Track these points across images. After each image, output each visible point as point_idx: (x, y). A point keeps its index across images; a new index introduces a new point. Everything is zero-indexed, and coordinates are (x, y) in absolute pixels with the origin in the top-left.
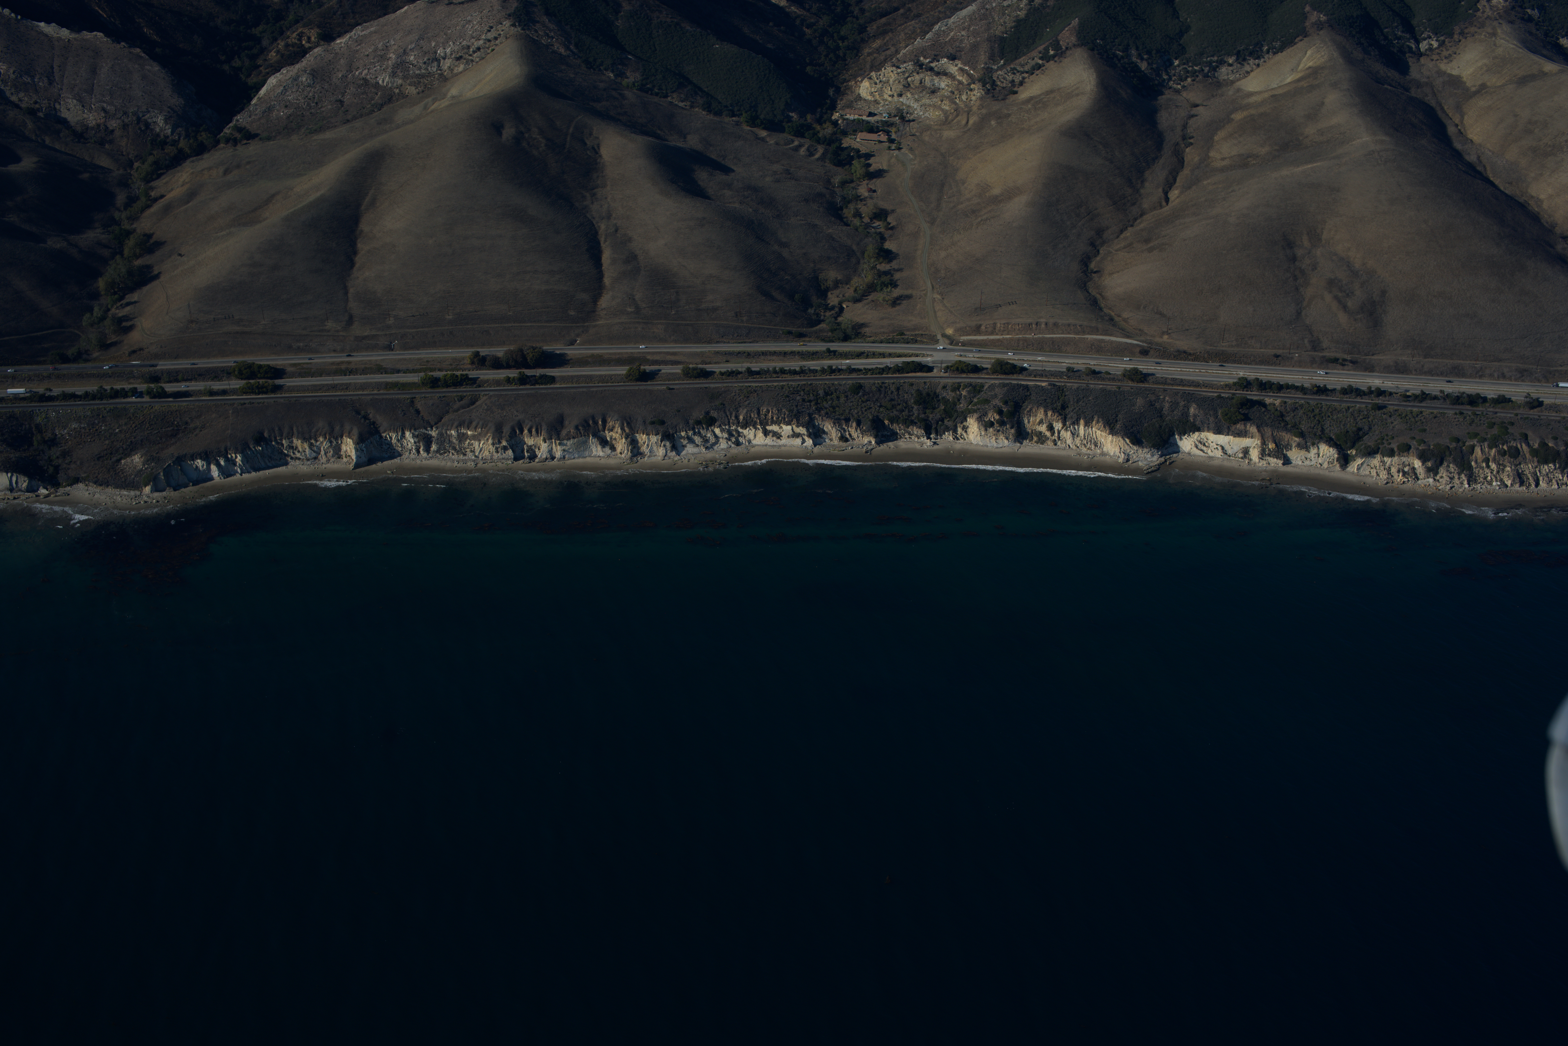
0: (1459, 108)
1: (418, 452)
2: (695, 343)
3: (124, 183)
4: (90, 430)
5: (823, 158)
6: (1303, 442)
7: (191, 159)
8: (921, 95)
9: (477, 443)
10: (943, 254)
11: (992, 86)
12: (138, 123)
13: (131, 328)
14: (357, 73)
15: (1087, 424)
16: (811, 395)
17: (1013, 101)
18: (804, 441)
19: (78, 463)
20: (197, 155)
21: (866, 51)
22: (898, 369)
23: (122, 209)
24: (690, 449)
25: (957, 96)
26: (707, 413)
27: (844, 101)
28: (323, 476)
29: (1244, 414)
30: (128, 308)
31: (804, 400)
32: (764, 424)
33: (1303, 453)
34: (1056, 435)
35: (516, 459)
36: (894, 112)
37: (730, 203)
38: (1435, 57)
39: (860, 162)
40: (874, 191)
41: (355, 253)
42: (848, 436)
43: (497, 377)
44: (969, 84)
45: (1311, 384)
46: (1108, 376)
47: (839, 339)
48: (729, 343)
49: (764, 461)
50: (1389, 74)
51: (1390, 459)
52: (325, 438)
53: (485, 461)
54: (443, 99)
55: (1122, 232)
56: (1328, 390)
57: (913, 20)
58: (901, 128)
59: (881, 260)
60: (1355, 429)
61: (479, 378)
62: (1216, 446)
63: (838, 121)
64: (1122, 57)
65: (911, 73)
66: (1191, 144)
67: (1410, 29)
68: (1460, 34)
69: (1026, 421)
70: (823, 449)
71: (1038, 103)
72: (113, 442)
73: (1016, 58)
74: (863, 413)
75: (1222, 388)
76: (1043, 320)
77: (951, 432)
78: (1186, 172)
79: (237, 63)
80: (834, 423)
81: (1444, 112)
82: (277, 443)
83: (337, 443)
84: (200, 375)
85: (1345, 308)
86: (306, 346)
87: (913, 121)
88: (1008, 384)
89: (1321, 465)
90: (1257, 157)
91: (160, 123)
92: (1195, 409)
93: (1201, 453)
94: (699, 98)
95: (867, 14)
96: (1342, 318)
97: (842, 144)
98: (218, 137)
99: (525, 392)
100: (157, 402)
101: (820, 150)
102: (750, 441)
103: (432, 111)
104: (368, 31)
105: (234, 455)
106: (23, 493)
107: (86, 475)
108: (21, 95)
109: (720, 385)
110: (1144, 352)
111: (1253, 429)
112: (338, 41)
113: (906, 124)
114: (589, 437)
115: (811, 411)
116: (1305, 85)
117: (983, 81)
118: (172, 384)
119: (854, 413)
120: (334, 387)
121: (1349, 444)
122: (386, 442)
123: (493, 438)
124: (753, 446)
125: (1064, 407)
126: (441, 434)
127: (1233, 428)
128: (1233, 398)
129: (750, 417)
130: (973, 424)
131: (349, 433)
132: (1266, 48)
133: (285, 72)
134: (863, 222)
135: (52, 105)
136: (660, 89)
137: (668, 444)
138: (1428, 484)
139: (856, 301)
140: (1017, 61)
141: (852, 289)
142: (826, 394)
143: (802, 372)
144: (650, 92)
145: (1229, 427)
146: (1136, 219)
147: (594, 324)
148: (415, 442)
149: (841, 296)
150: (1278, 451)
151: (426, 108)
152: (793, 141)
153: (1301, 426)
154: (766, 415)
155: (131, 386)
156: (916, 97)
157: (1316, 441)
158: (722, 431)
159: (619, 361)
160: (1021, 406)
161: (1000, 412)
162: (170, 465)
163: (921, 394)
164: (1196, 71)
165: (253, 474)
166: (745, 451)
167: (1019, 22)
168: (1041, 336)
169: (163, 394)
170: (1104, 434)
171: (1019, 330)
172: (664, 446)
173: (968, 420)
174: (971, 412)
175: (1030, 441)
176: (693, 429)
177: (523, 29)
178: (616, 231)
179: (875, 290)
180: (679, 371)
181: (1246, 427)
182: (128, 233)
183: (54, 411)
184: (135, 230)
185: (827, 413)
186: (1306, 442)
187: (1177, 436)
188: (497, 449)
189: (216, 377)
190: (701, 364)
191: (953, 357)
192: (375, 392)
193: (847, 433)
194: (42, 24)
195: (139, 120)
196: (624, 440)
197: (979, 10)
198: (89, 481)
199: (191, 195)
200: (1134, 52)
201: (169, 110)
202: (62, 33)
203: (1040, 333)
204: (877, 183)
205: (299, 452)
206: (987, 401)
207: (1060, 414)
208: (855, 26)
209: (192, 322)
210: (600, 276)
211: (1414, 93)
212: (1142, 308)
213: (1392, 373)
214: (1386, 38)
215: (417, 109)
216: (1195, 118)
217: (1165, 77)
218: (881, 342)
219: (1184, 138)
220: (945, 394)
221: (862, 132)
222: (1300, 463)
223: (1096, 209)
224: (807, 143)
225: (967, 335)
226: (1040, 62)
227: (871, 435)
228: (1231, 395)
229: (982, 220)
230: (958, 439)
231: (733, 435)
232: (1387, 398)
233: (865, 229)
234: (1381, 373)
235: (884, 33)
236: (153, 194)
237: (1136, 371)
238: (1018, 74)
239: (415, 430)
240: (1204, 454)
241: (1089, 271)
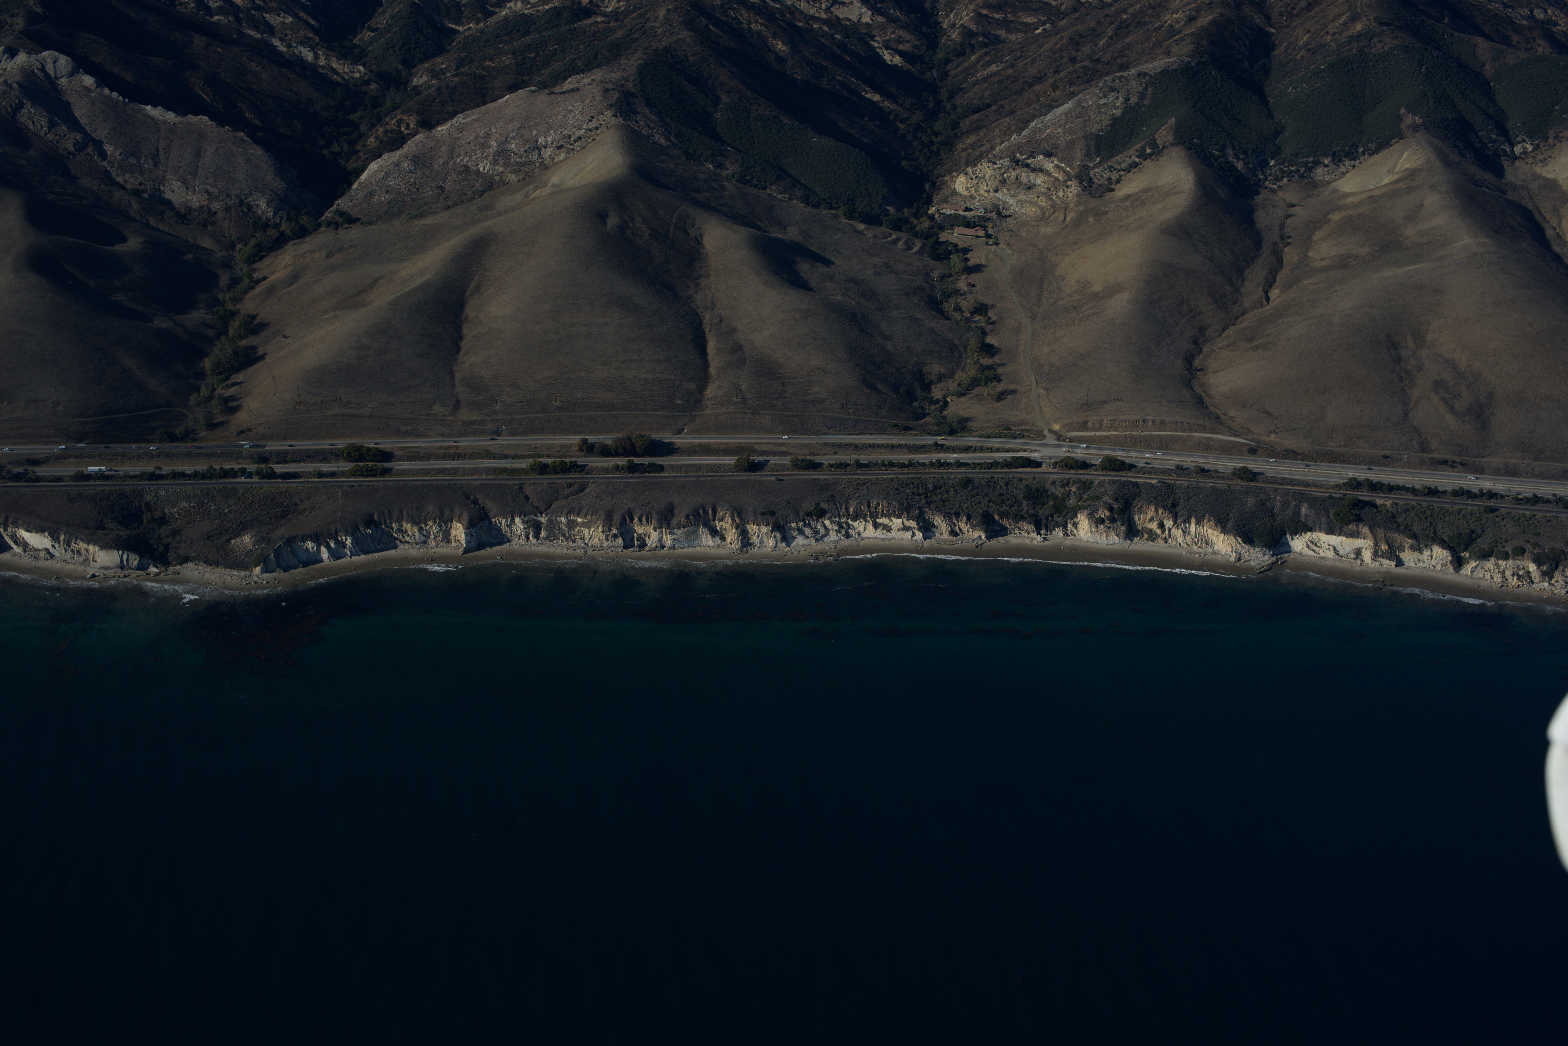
0: (1556, 211)
1: (528, 538)
2: (802, 434)
3: (227, 264)
4: (199, 509)
5: (921, 252)
6: (1416, 544)
7: (293, 242)
8: (1017, 191)
9: (587, 530)
10: (1046, 350)
11: (1089, 183)
12: (241, 206)
13: (237, 409)
14: (458, 160)
15: (1199, 522)
16: (921, 489)
17: (1110, 198)
18: (914, 535)
19: (188, 542)
20: (299, 238)
21: (960, 146)
22: (1007, 464)
23: (226, 290)
24: (800, 541)
25: (1054, 193)
26: (818, 505)
27: (940, 196)
28: (432, 561)
29: (1356, 515)
30: (234, 389)
31: (913, 494)
32: (874, 517)
33: (1416, 555)
34: (1167, 532)
35: (626, 547)
36: (990, 207)
37: (833, 295)
38: (1530, 161)
39: (958, 256)
40: (974, 286)
41: (461, 338)
42: (958, 531)
43: (605, 464)
44: (1066, 181)
45: (1422, 485)
46: (1218, 475)
47: (945, 433)
48: (836, 434)
49: (875, 555)
50: (1485, 177)
51: (1504, 562)
52: (435, 522)
53: (594, 548)
54: (544, 187)
55: (1224, 330)
56: (1439, 492)
57: (1007, 116)
58: (998, 224)
59: (984, 354)
60: (1468, 531)
61: (587, 465)
62: (1327, 547)
63: (934, 215)
64: (1219, 157)
65: (1007, 169)
66: (1290, 244)
67: (1504, 132)
68: (1555, 138)
69: (1136, 519)
70: (933, 542)
71: (1135, 201)
72: (222, 522)
73: (1112, 157)
74: (972, 508)
75: (1332, 488)
76: (1150, 417)
77: (1061, 528)
78: (1285, 272)
79: (336, 148)
80: (944, 517)
81: (1542, 215)
82: (387, 526)
83: (447, 527)
84: (308, 457)
85: (1452, 409)
86: (414, 429)
87: (1010, 216)
88: (1117, 481)
89: (1434, 567)
90: (1357, 257)
91: (262, 206)
92: (1306, 509)
93: (1313, 553)
94: (797, 190)
95: (959, 110)
96: (1450, 419)
97: (939, 238)
98: (319, 220)
99: (634, 480)
100: (267, 482)
101: (918, 244)
102: (859, 534)
103: (534, 199)
104: (470, 119)
105: (344, 538)
106: (133, 571)
107: (195, 554)
108: (127, 176)
109: (829, 477)
110: (1253, 451)
111: (1365, 530)
112: (440, 129)
113: (1003, 219)
114: (699, 526)
115: (921, 505)
116: (1403, 187)
117: (1080, 178)
118: (280, 465)
119: (964, 508)
120: (442, 471)
121: (1462, 547)
122: (496, 527)
123: (603, 526)
124: (863, 539)
125: (1174, 505)
126: (550, 521)
127: (1345, 528)
128: (1344, 499)
129: (861, 509)
130: (1083, 520)
131: (459, 518)
132: (1361, 150)
133: (386, 158)
134: (963, 316)
135: (157, 187)
136: (759, 181)
137: (778, 535)
138: (1543, 588)
139: (961, 395)
140: (1114, 159)
141: (956, 383)
142: (936, 488)
143: (911, 465)
144: (749, 184)
145: (1341, 528)
146: (1237, 318)
147: (701, 413)
148: (525, 528)
149: (945, 389)
150: (1391, 553)
151: (527, 195)
152: (890, 235)
153: (1413, 528)
154: (876, 508)
155: (241, 466)
156: (1012, 192)
157: (1429, 543)
158: (832, 523)
159: (728, 451)
160: (1132, 504)
161: (1111, 509)
162: (280, 545)
163: (1031, 490)
164: (1292, 171)
165: (363, 557)
166: (855, 544)
167: (1115, 120)
168: (1148, 433)
169: (272, 475)
170: (1215, 532)
171: (1126, 426)
172: (775, 537)
173: (1079, 516)
174: (1081, 508)
175: (1140, 538)
176: (804, 521)
177: (624, 120)
178: (721, 321)
179: (979, 385)
180: (788, 462)
181: (1358, 528)
182: (233, 314)
183: (164, 490)
184: (238, 311)
185: (937, 507)
186: (1419, 544)
187: (1288, 536)
188: (607, 536)
189: (325, 459)
190: (809, 455)
191: (1062, 453)
192: (484, 477)
193: (957, 528)
194: (149, 107)
195: (241, 202)
196: (734, 530)
197: (1075, 108)
198: (199, 561)
199: (295, 277)
200: (1230, 152)
201: (272, 193)
202: (168, 116)
203: (1147, 430)
204: (975, 278)
205: (408, 535)
206: (1097, 498)
207: (1171, 512)
208: (948, 121)
209: (300, 403)
210: (706, 365)
211: (1511, 196)
212: (1248, 406)
213: (1502, 475)
214: (1481, 141)
215: (519, 197)
216: (1292, 218)
217: (1261, 177)
218: (988, 437)
219: (1282, 237)
220: (1054, 490)
221: (959, 226)
222: (1413, 565)
223: (1198, 307)
224: (905, 237)
225: (1073, 431)
226: (1137, 160)
227: (981, 530)
228: (1342, 495)
229: (1084, 317)
230: (1068, 535)
231: (843, 528)
232: (1499, 501)
233: (966, 323)
234: (1492, 475)
235: (978, 129)
236: (255, 276)
237: (1245, 470)
238: (1115, 172)
239: (525, 516)
240: (1316, 555)
241: (1193, 369)
